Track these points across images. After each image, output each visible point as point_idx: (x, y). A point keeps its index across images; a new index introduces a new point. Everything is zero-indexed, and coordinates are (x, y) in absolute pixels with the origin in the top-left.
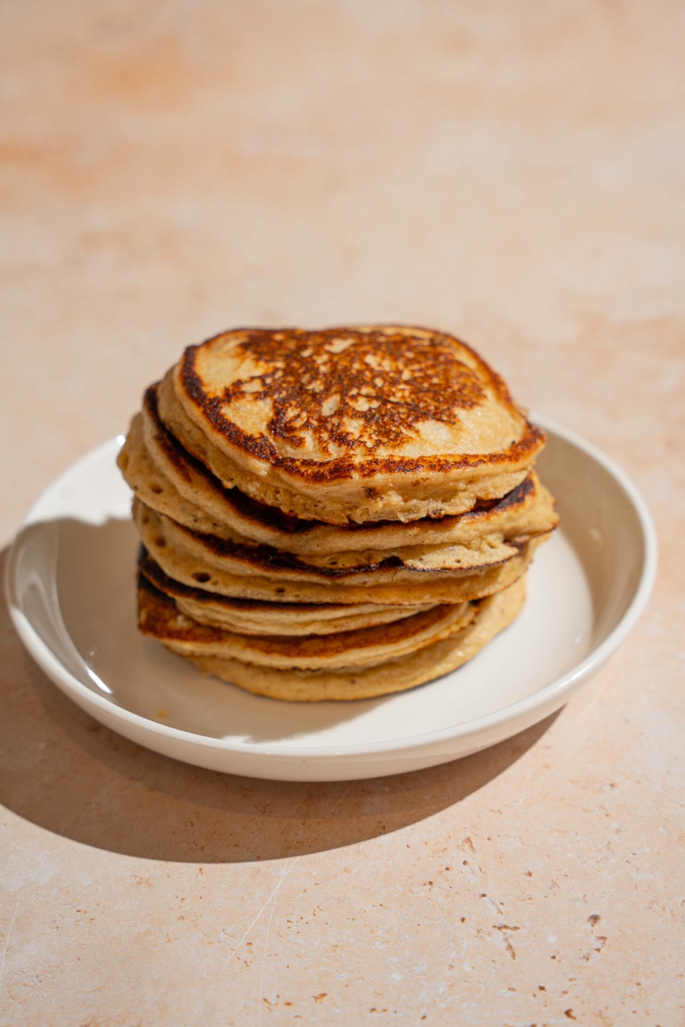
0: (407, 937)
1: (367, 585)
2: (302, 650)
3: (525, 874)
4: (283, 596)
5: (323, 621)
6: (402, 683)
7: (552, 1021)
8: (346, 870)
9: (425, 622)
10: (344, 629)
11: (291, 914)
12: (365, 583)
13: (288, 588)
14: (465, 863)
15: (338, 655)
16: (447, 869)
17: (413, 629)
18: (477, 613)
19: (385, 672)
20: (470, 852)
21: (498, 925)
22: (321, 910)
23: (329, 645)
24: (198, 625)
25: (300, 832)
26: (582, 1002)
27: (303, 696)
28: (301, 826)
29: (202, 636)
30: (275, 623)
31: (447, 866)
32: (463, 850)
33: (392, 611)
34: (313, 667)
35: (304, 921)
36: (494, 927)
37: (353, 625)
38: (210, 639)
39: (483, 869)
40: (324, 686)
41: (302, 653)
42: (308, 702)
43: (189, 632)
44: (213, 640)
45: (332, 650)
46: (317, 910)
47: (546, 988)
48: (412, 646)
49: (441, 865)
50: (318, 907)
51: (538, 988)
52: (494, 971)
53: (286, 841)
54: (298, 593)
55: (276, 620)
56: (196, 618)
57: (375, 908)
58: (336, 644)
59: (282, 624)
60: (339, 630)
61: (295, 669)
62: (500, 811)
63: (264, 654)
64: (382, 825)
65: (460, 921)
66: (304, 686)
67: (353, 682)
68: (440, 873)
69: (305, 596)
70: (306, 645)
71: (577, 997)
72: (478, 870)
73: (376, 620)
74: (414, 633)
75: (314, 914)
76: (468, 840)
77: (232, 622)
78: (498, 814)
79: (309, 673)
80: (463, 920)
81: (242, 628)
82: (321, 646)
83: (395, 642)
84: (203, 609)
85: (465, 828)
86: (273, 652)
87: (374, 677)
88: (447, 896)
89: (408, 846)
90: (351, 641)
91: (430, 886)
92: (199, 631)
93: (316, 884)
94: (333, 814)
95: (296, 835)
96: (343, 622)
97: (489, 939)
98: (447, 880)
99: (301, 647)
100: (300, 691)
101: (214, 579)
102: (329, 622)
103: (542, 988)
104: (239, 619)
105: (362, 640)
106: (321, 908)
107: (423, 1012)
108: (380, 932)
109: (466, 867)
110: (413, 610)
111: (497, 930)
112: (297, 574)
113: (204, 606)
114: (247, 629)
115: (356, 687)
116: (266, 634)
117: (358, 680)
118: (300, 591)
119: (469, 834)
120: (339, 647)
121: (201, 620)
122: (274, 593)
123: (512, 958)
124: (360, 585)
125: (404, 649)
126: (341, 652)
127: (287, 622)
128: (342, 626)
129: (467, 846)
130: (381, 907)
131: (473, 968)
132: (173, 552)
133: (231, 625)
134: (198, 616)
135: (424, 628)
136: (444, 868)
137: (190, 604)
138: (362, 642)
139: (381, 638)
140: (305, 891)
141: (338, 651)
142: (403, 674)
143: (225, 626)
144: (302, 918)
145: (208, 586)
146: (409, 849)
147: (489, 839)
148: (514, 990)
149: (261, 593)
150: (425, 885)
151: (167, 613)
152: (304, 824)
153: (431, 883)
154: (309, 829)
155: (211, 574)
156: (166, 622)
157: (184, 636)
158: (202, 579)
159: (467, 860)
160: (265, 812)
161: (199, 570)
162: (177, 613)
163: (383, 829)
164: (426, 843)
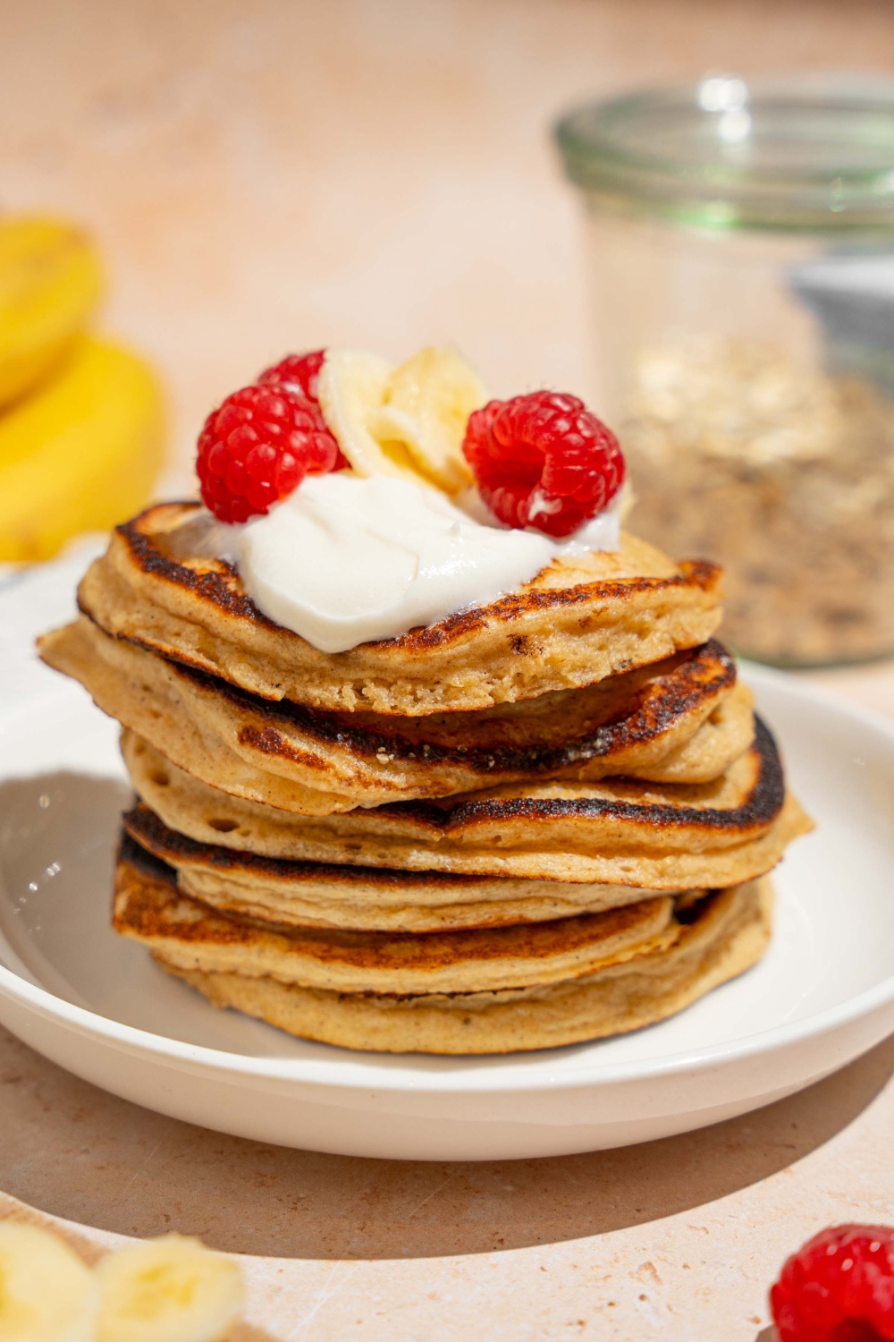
1: (500, 844)
2: (383, 956)
3: (749, 1320)
4: (357, 854)
5: (422, 907)
6: (551, 1032)
8: (432, 1297)
9: (596, 930)
10: (456, 924)
12: (498, 838)
13: (366, 845)
14: (642, 1297)
15: (444, 967)
16: (611, 1304)
17: (575, 939)
18: (683, 935)
19: (522, 1012)
20: (652, 1283)
23: (430, 951)
24: (212, 912)
25: (356, 1239)
27: (379, 1042)
28: (359, 1231)
29: (217, 932)
30: (342, 905)
31: (610, 1300)
32: (639, 1279)
33: (541, 900)
34: (400, 991)
37: (471, 919)
38: (228, 938)
39: (675, 1309)
40: (417, 1024)
41: (382, 961)
42: (387, 1053)
43: (194, 927)
44: (234, 941)
45: (435, 958)
48: (572, 968)
49: (600, 1299)
53: (331, 1251)
54: (383, 851)
55: (343, 900)
56: (208, 899)
58: (444, 949)
59: (355, 909)
60: (447, 924)
61: (369, 994)
62: (705, 1229)
63: (319, 962)
64: (497, 1237)
66: (381, 1021)
67: (467, 1021)
68: (599, 1309)
69: (394, 856)
70: (391, 949)
72: (664, 1310)
73: (512, 913)
74: (576, 945)
76: (649, 1265)
77: (268, 902)
78: (703, 1233)
79: (393, 1002)
81: (285, 913)
82: (417, 951)
83: (542, 956)
84: (223, 881)
85: (644, 1249)
86: (335, 958)
87: (504, 1017)
89: (542, 1269)
90: (467, 947)
91: (579, 1327)
92: (213, 925)
93: (379, 1314)
94: (413, 1217)
95: (348, 1243)
96: (457, 911)
98: (611, 1321)
99: (382, 952)
100: (375, 1030)
101: (244, 827)
102: (432, 909)
104: (282, 897)
105: (486, 946)
109: (645, 1304)
110: (577, 904)
112: (384, 820)
113: (223, 875)
114: (292, 915)
115: (471, 1029)
116: (324, 925)
117: (475, 1019)
118: (387, 848)
119: (650, 1257)
120: (446, 955)
121: (215, 902)
122: (343, 849)
124: (489, 843)
125: (557, 971)
126: (450, 963)
127: (361, 904)
128: (454, 917)
129: (647, 1274)
132: (179, 793)
133: (267, 908)
134: (213, 896)
135: (595, 938)
136: (605, 1302)
137: (200, 874)
138: (487, 949)
139: (520, 947)
140: (360, 1322)
141: (445, 962)
142: (552, 1019)
143: (254, 910)
145: (233, 840)
146: (544, 1273)
147: (685, 1266)
149: (322, 849)
150: (570, 1324)
151: (162, 897)
152: (362, 1229)
153: (581, 1323)
154: (370, 1236)
155: (238, 819)
156: (158, 910)
157: (186, 933)
158: (225, 827)
159: (646, 1293)
160: (295, 1209)
161: (221, 815)
162: (180, 896)
163: (500, 1244)
164: (576, 1266)
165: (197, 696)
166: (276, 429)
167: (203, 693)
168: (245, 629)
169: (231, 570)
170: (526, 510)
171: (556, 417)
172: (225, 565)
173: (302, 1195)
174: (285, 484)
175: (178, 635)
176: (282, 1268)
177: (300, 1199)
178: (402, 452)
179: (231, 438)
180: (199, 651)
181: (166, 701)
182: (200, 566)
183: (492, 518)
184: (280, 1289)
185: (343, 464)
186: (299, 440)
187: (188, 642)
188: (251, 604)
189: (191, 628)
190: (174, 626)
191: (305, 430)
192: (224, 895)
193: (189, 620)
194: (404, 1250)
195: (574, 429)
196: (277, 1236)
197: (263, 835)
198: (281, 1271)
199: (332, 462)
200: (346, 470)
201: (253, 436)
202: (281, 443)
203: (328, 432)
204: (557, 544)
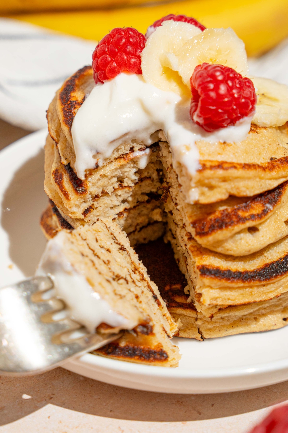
170: (194, 116)
172: (84, 99)
185: (139, 72)
193: (58, 117)
199: (135, 70)
200: (140, 75)
202: (115, 56)
203: (139, 57)
204: (203, 135)
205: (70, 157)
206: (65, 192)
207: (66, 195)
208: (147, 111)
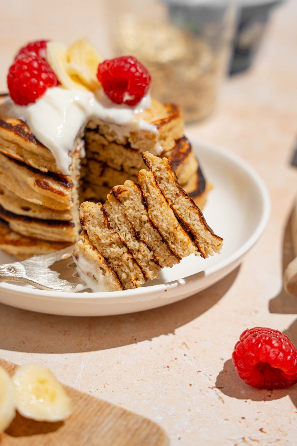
0: (161, 396)
3: (220, 359)
7: (253, 435)
8: (118, 363)
11: (91, 388)
16: (176, 359)
20: (186, 349)
21: (211, 387)
22: (108, 385)
24: (23, 236)
25: (88, 344)
26: (267, 424)
28: (88, 341)
29: (25, 243)
31: (176, 357)
32: (182, 349)
35: (99, 391)
36: (209, 387)
39: (196, 358)
43: (17, 241)
44: (31, 245)
46: (106, 385)
47: (246, 418)
49: (172, 357)
50: (106, 383)
51: (241, 418)
52: (214, 411)
53: (81, 349)
56: (22, 233)
57: (139, 381)
64: (134, 338)
65: (189, 386)
68: (172, 361)
71: (264, 421)
72: (193, 359)
75: (104, 387)
76: (184, 343)
77: (43, 233)
80: (191, 385)
81: (50, 237)
84: (27, 227)
85: (181, 337)
88: (179, 373)
89: (151, 348)
91: (168, 368)
92: (24, 240)
93: (102, 371)
94: (105, 334)
95: (86, 345)
97: (207, 394)
98: (177, 365)
101: (34, 209)
103: (243, 418)
104: (48, 232)
106: (108, 383)
107: (179, 435)
108: (145, 395)
109: (186, 357)
111: (211, 390)
113: (28, 225)
119: (184, 340)
121: (25, 233)
123: (222, 404)
129: (184, 346)
130: (142, 381)
131: (202, 410)
132: (8, 197)
134: (23, 231)
136: (174, 358)
137: (18, 224)
140: (97, 375)
143: (39, 237)
144: (98, 390)
145: (30, 214)
146: (152, 350)
147: (196, 342)
148: (228, 420)
150: (165, 368)
151: (5, 231)
152: (89, 340)
153: (168, 367)
154: (92, 342)
155: (31, 207)
156: (4, 236)
157: (15, 243)
158: (27, 209)
159: (186, 354)
160: (65, 335)
161: (25, 205)
162: (11, 231)
163: (135, 341)
164: (161, 346)
165: (17, 168)
166: (36, 72)
167: (20, 167)
168: (33, 146)
169: (24, 123)
170: (122, 98)
171: (130, 67)
172: (22, 121)
173: (66, 329)
174: (41, 92)
175: (8, 147)
176: (66, 357)
177: (66, 331)
178: (77, 78)
179: (21, 76)
180: (17, 153)
181: (4, 168)
182: (14, 122)
183: (109, 101)
184: (67, 365)
185: (58, 83)
186: (44, 76)
187: (13, 150)
188: (34, 137)
189: (13, 145)
190: (7, 144)
191: (46, 72)
192: (27, 231)
193: (12, 142)
194: (105, 346)
195: (137, 71)
196: (62, 346)
197: (40, 212)
198: (66, 358)
199: (55, 83)
200: (60, 86)
201: (28, 75)
202: (39, 78)
203: (53, 73)
204: (133, 109)
205: (48, 165)
206: (58, 191)
207: (60, 193)
208: (82, 108)
